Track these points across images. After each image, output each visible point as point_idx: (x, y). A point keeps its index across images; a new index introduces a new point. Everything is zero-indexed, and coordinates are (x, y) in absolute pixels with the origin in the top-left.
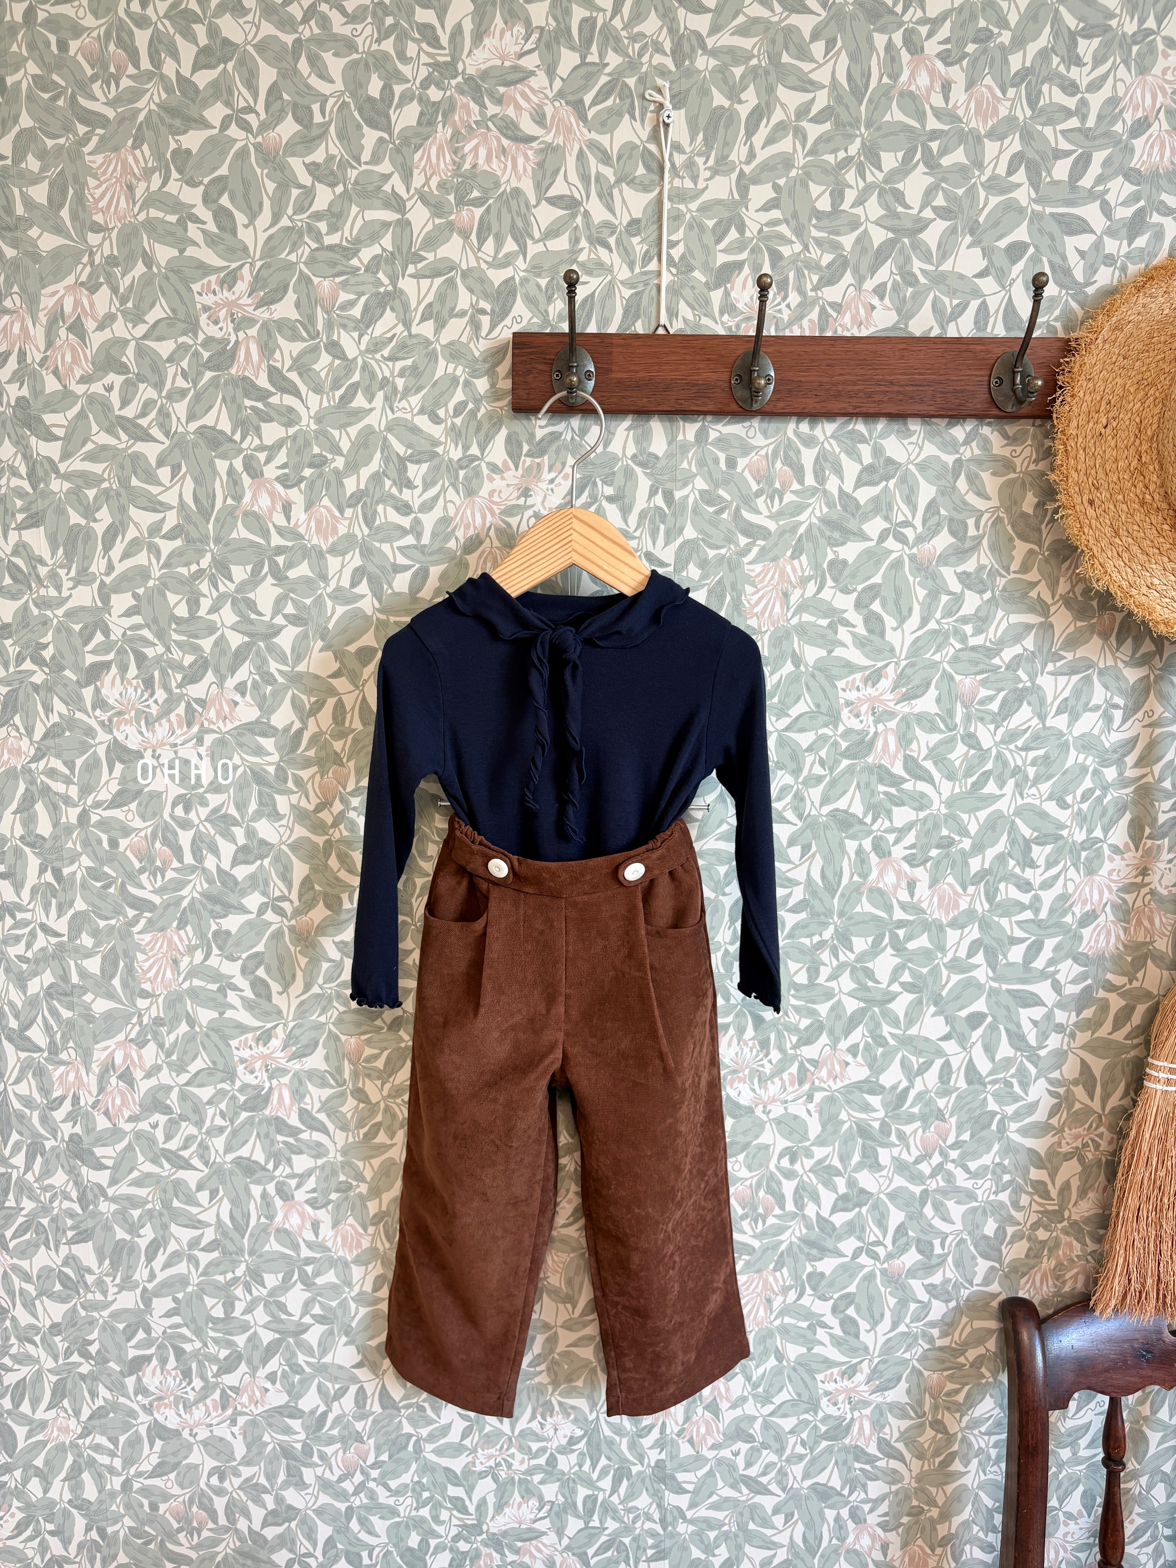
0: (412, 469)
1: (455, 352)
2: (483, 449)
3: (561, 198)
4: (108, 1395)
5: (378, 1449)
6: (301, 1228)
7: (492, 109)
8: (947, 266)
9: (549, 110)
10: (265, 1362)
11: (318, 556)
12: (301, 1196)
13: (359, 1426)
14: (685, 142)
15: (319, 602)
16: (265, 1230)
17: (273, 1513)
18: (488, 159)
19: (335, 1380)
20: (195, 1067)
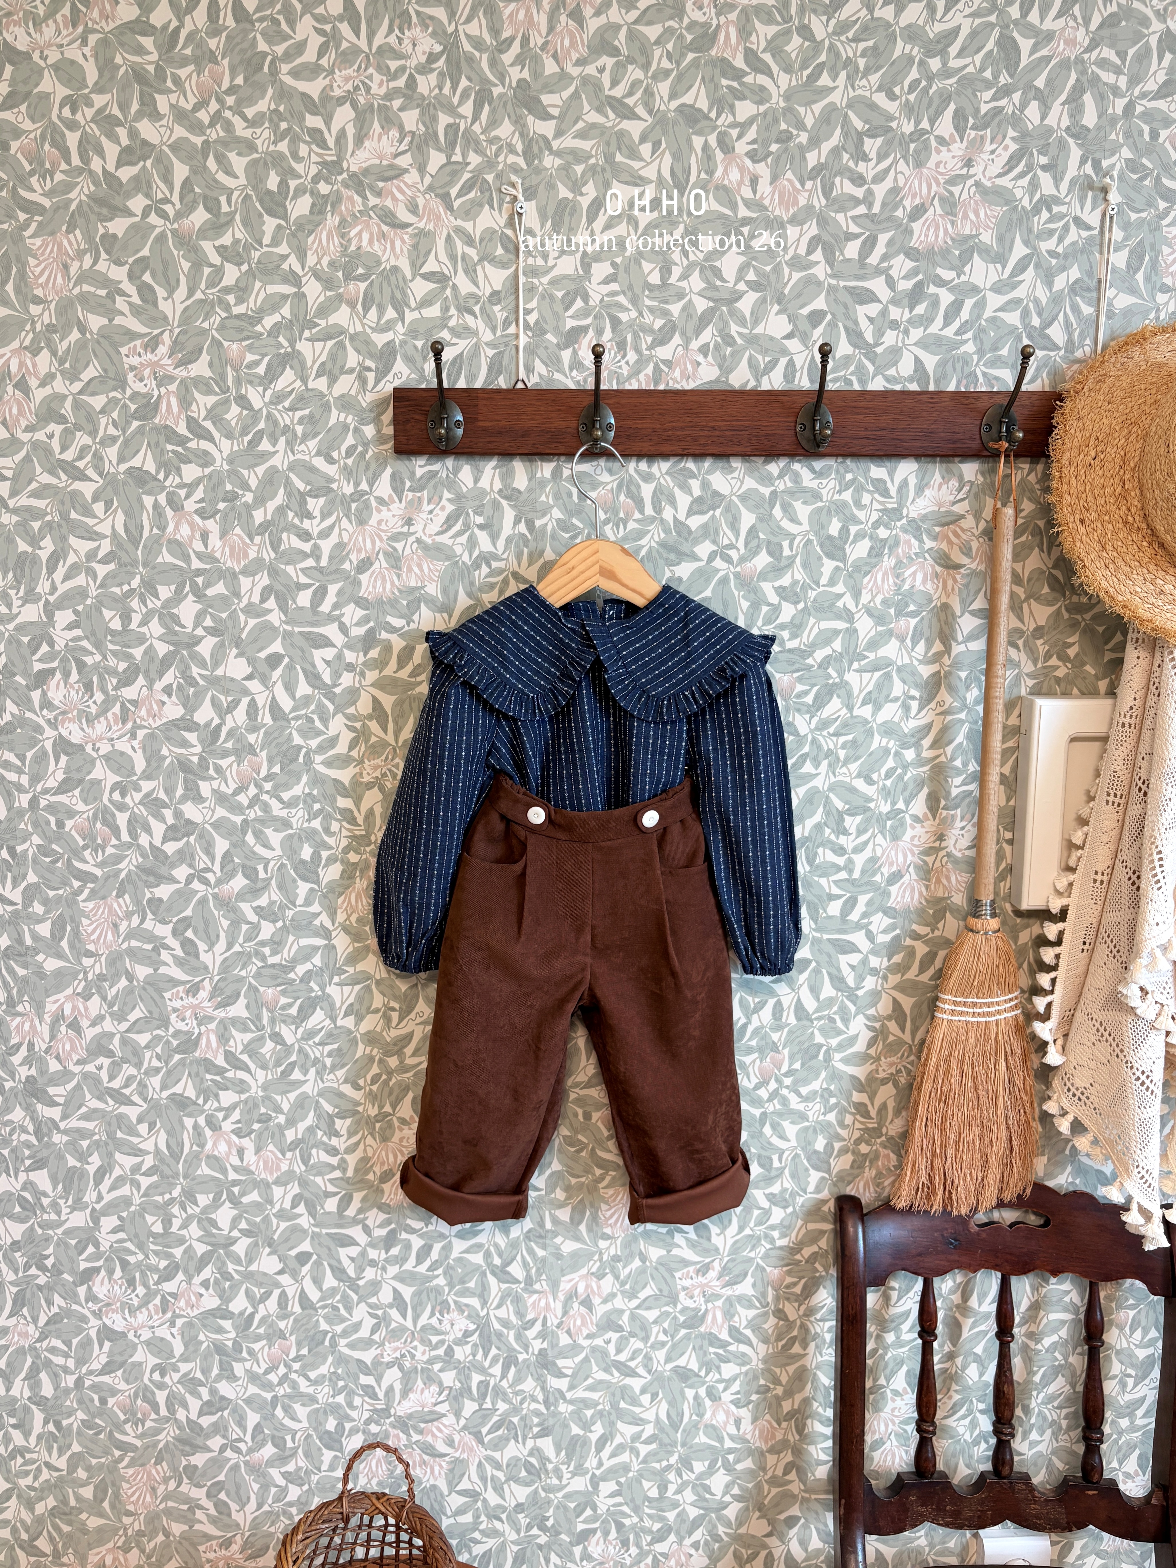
0: (311, 503)
1: (346, 403)
2: (371, 484)
3: (433, 274)
4: (63, 1304)
5: (299, 1345)
6: (229, 1154)
7: (373, 201)
8: (759, 330)
9: (421, 201)
10: (199, 1271)
11: (231, 577)
12: (227, 1126)
13: (282, 1325)
14: (536, 227)
15: (233, 616)
16: (196, 1156)
17: (208, 1403)
18: (371, 242)
19: (260, 1285)
20: (133, 1017)
